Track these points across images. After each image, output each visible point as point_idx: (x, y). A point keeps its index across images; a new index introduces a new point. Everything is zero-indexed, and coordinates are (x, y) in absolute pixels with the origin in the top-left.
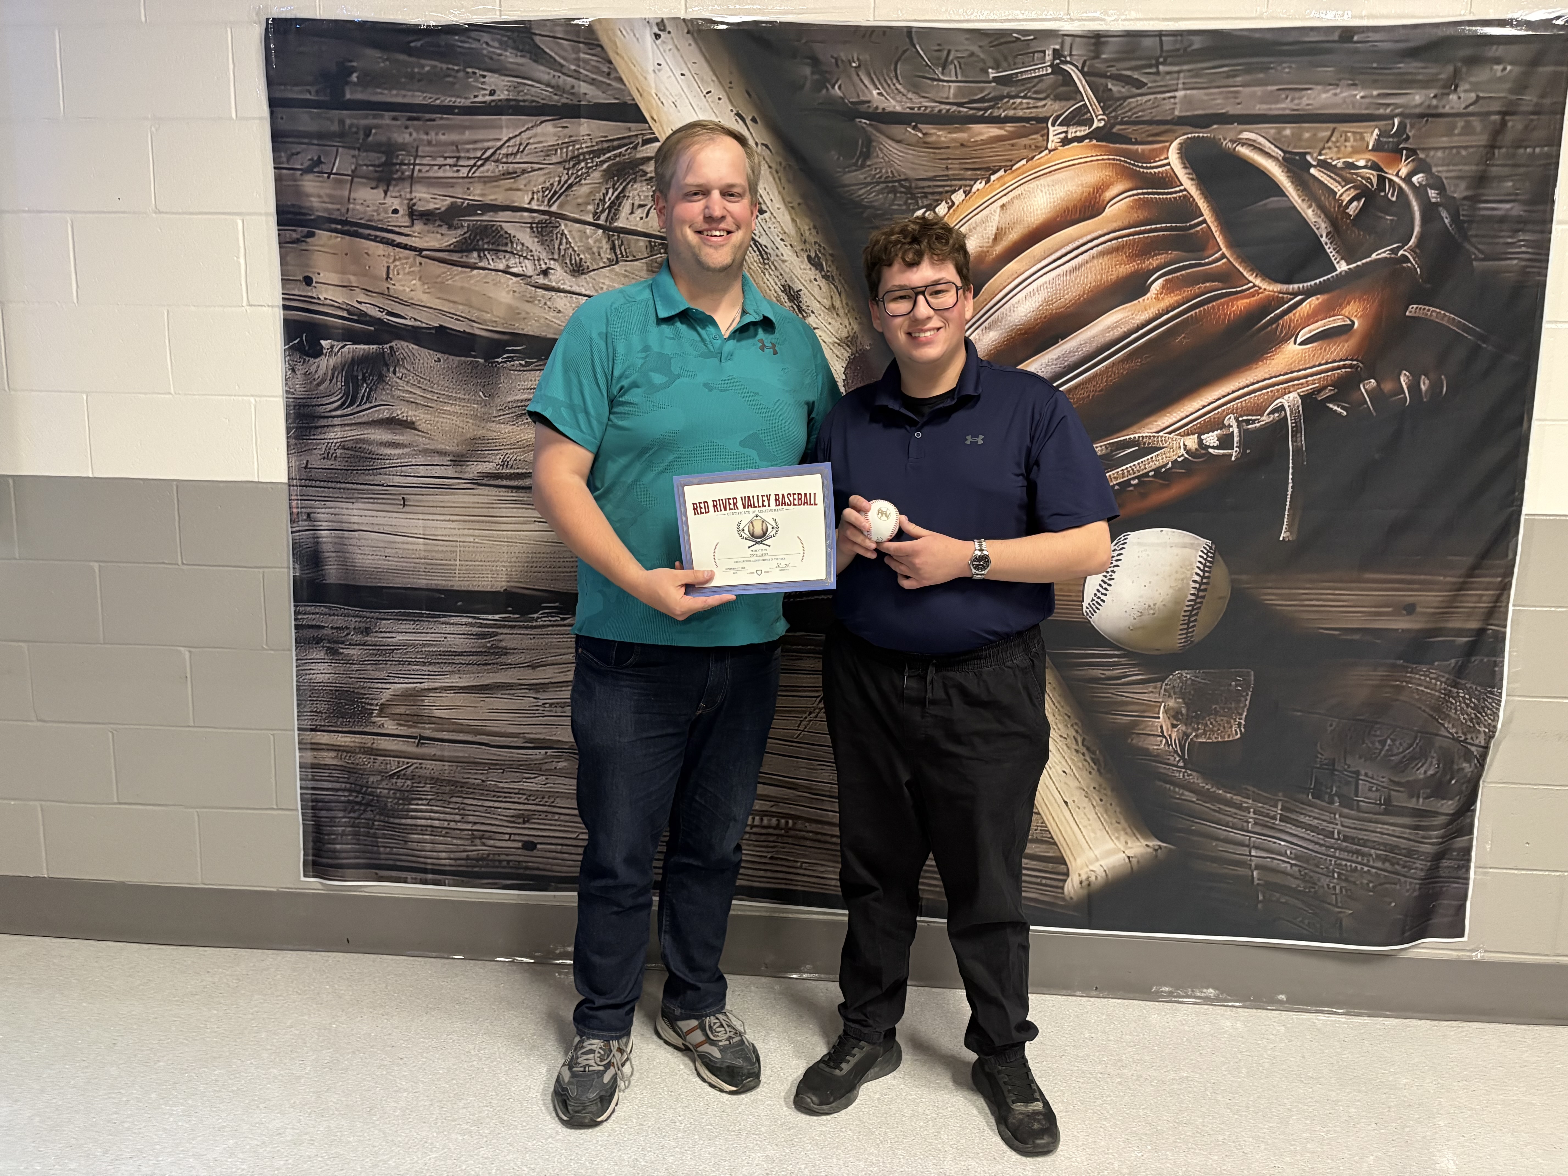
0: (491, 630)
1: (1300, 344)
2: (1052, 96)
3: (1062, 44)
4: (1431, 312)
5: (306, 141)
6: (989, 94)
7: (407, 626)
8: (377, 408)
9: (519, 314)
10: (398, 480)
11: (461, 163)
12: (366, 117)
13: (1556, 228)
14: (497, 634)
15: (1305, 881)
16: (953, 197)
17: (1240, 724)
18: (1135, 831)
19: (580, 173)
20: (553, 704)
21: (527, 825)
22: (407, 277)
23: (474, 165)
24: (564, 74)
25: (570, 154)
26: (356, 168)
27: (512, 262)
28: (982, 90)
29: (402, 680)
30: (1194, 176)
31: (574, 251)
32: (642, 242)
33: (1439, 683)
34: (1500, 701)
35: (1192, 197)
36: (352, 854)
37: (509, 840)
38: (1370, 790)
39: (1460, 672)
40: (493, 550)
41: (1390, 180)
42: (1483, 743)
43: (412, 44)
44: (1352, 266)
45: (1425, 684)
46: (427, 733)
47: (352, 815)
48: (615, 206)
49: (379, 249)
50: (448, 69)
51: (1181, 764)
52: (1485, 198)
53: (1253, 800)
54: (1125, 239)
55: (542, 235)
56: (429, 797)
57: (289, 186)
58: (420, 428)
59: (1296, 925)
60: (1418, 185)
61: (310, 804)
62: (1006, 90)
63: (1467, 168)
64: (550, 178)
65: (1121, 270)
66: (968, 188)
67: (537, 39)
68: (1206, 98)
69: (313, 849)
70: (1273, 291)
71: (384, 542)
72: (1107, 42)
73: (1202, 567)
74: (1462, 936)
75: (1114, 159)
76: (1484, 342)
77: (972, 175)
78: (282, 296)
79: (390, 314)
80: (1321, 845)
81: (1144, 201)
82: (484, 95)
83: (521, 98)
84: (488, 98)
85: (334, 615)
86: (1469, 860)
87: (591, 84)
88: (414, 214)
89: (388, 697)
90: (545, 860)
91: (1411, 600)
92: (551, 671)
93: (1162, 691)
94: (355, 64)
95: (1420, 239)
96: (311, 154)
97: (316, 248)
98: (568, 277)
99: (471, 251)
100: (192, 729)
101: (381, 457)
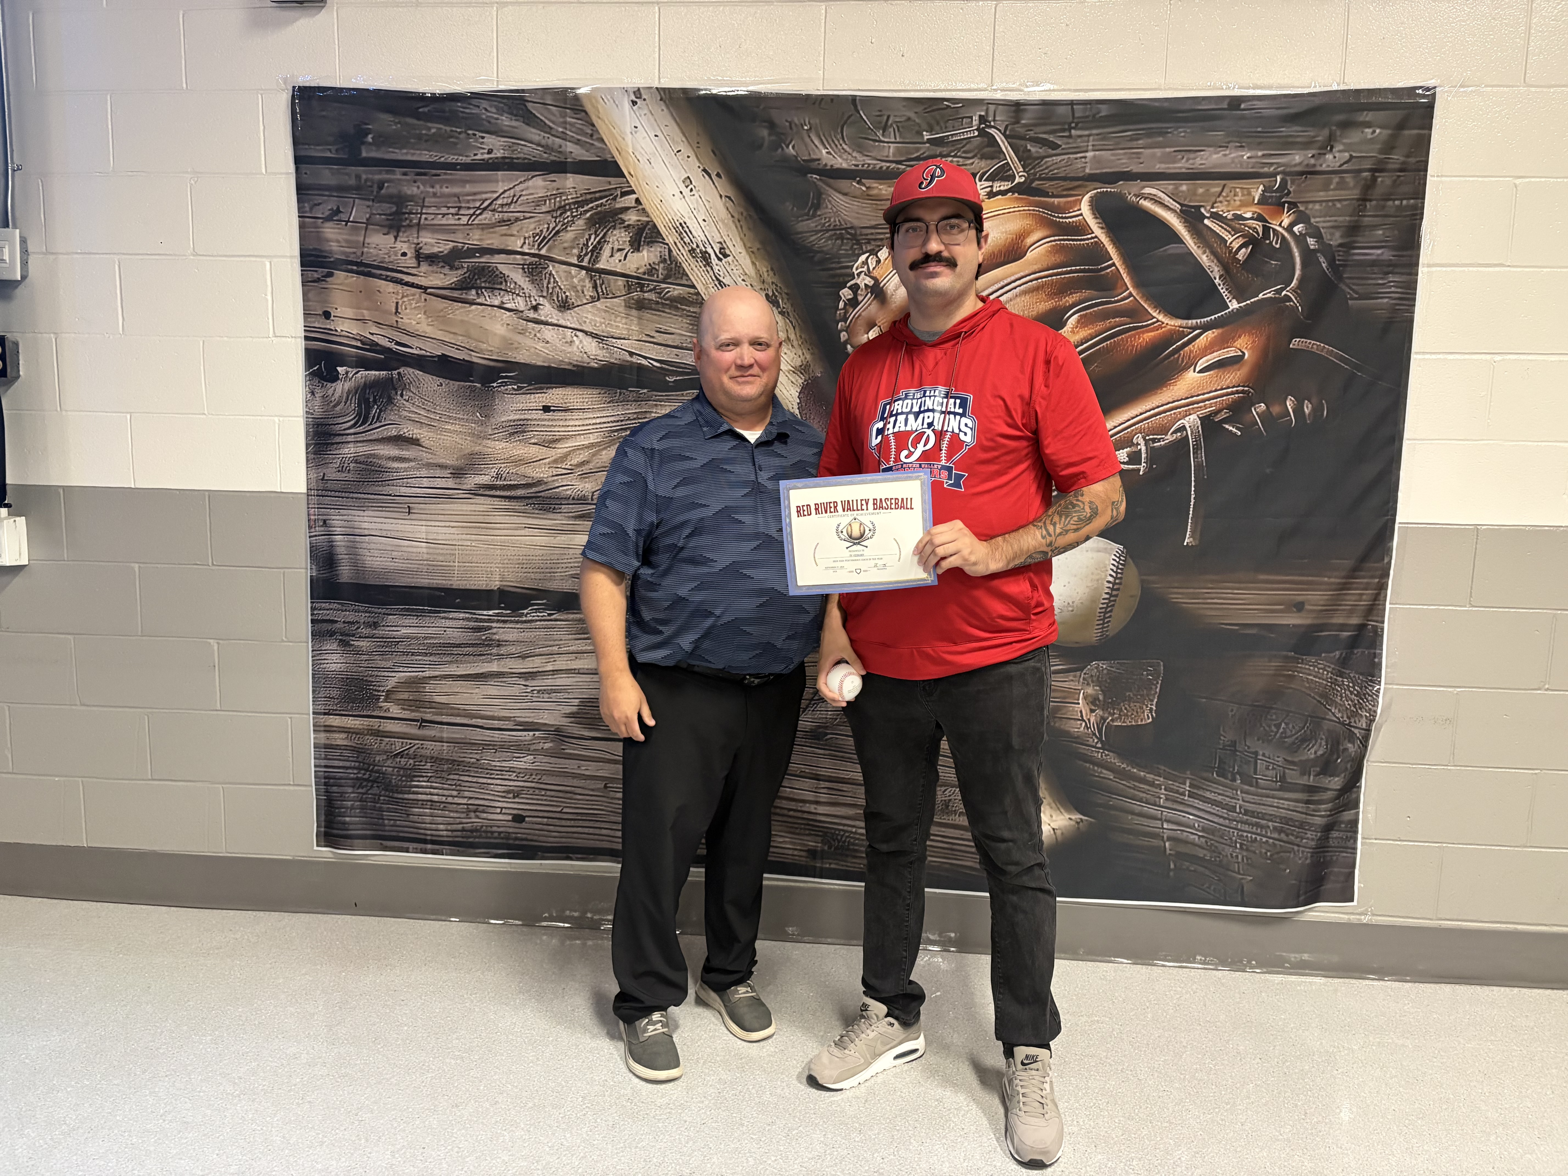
1: (1199, 372)
2: (979, 156)
3: (987, 111)
4: (1312, 345)
5: (327, 193)
6: (924, 153)
7: (411, 621)
8: (387, 427)
10: (404, 490)
11: (462, 212)
12: (380, 172)
13: (1422, 271)
14: (491, 628)
15: (1209, 850)
17: (1151, 710)
18: (1059, 806)
19: (566, 221)
20: (541, 690)
21: (517, 800)
22: (414, 311)
23: (474, 214)
24: (552, 135)
25: (557, 204)
26: (370, 217)
27: (506, 298)
28: (918, 150)
29: (405, 669)
30: (1104, 225)
31: (561, 289)
32: (621, 281)
33: (1325, 673)
34: (1379, 689)
35: (1102, 243)
36: (360, 826)
37: (500, 813)
38: (1267, 768)
39: (1344, 662)
40: (488, 552)
41: (1274, 230)
42: (1364, 726)
43: (421, 110)
44: (1242, 305)
45: (1314, 673)
46: (428, 717)
47: (360, 790)
48: (597, 251)
49: (391, 287)
50: (452, 131)
51: (1099, 745)
52: (1357, 245)
53: (1164, 778)
54: (1044, 280)
55: (533, 275)
56: (430, 775)
57: (311, 232)
58: (424, 444)
59: (1204, 890)
60: (1298, 234)
61: (323, 780)
62: (938, 150)
63: (1341, 219)
64: (540, 225)
65: (1041, 307)
67: (529, 105)
68: (1113, 158)
69: (325, 821)
70: (1174, 326)
71: (392, 545)
72: (1025, 110)
73: (1115, 569)
74: (1353, 901)
75: (1034, 210)
76: (1359, 372)
78: (303, 328)
79: (398, 343)
80: (1225, 818)
81: (1061, 247)
82: (482, 154)
83: (514, 156)
84: (486, 156)
85: (346, 610)
86: (1356, 832)
87: (576, 144)
88: (420, 257)
89: (394, 684)
90: (532, 831)
91: (1300, 598)
92: (539, 661)
93: (1081, 680)
94: (370, 127)
95: (1301, 281)
96: (331, 204)
97: (334, 286)
98: (555, 312)
99: (470, 289)
100: (219, 713)
101: (390, 470)
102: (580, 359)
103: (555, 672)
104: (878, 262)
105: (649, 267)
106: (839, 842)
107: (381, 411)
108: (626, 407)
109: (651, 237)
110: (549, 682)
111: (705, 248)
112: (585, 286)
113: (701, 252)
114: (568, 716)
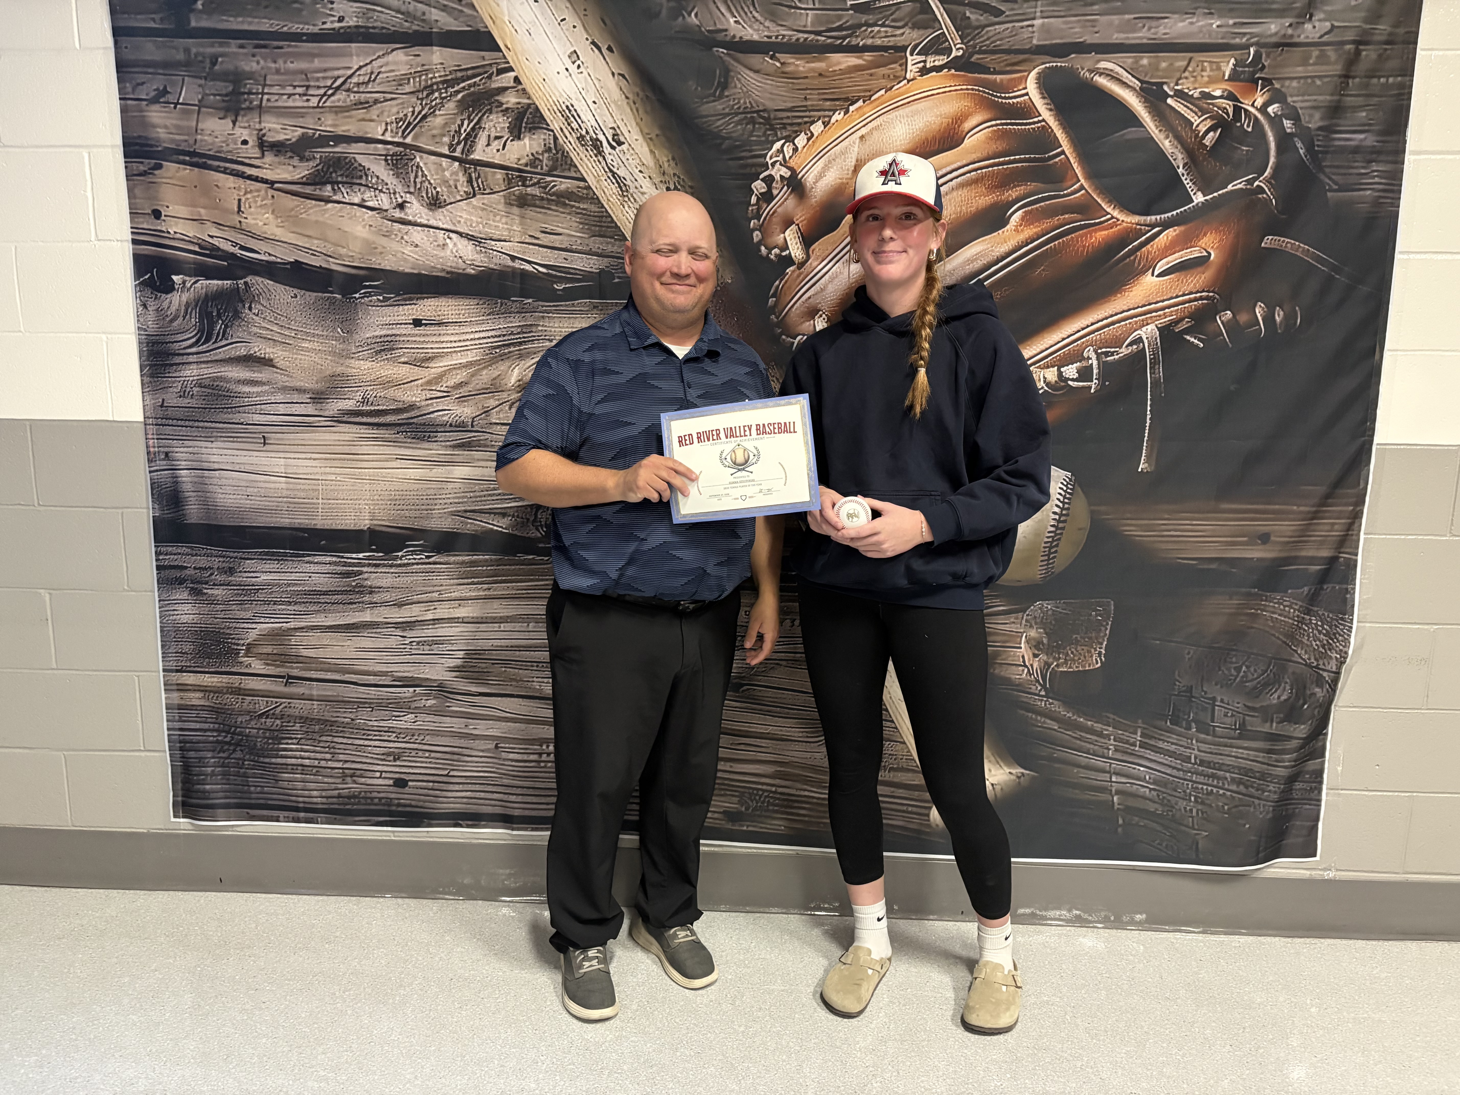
0: (355, 569)
1: (1157, 276)
2: (910, 25)
4: (1286, 243)
5: (150, 70)
6: (847, 22)
7: (272, 566)
8: (234, 345)
9: (376, 248)
10: (257, 418)
11: (311, 92)
12: (212, 45)
13: (1408, 159)
14: (361, 573)
15: (1162, 804)
16: (811, 128)
17: (1100, 653)
18: (998, 760)
19: (434, 103)
20: (421, 642)
21: (398, 763)
22: (259, 210)
23: (325, 94)
25: (423, 83)
26: (203, 98)
27: (367, 195)
28: (840, 18)
29: (267, 620)
30: (1052, 107)
31: (430, 183)
32: (500, 174)
33: (1292, 611)
34: (1351, 628)
35: (1050, 127)
36: (222, 794)
37: (380, 777)
38: (1226, 715)
39: (1313, 599)
40: (355, 488)
41: (1246, 110)
42: (1334, 669)
44: (1207, 198)
45: (1279, 612)
46: (295, 672)
47: (222, 755)
48: (471, 138)
49: (230, 181)
51: (1043, 693)
52: (1339, 128)
53: (1113, 728)
54: (984, 171)
55: (397, 168)
56: (299, 736)
57: (135, 116)
58: (278, 365)
59: (1154, 847)
60: (1273, 115)
62: (864, 18)
63: (1321, 98)
64: (404, 108)
65: (980, 202)
66: (827, 119)
68: (1064, 26)
69: (182, 789)
70: (1131, 223)
71: (246, 481)
73: (1062, 499)
74: (1315, 856)
75: (972, 90)
76: (1337, 274)
77: (830, 105)
78: (130, 230)
79: (242, 248)
80: (1179, 770)
81: (1003, 132)
82: (332, 22)
83: (371, 25)
84: (337, 25)
85: (196, 555)
86: (1321, 783)
87: (443, 10)
88: (264, 145)
89: (255, 637)
90: (417, 797)
91: (1266, 529)
92: (418, 609)
93: (1024, 622)
95: (1276, 169)
96: (157, 83)
97: (164, 180)
98: (424, 211)
99: (324, 184)
100: (55, 672)
101: (239, 395)
102: (454, 265)
103: (435, 621)
104: (796, 150)
105: (531, 157)
106: (757, 803)
107: (226, 326)
108: (508, 320)
109: (533, 123)
110: (430, 632)
111: (596, 134)
112: (458, 181)
113: (591, 140)
114: (452, 670)
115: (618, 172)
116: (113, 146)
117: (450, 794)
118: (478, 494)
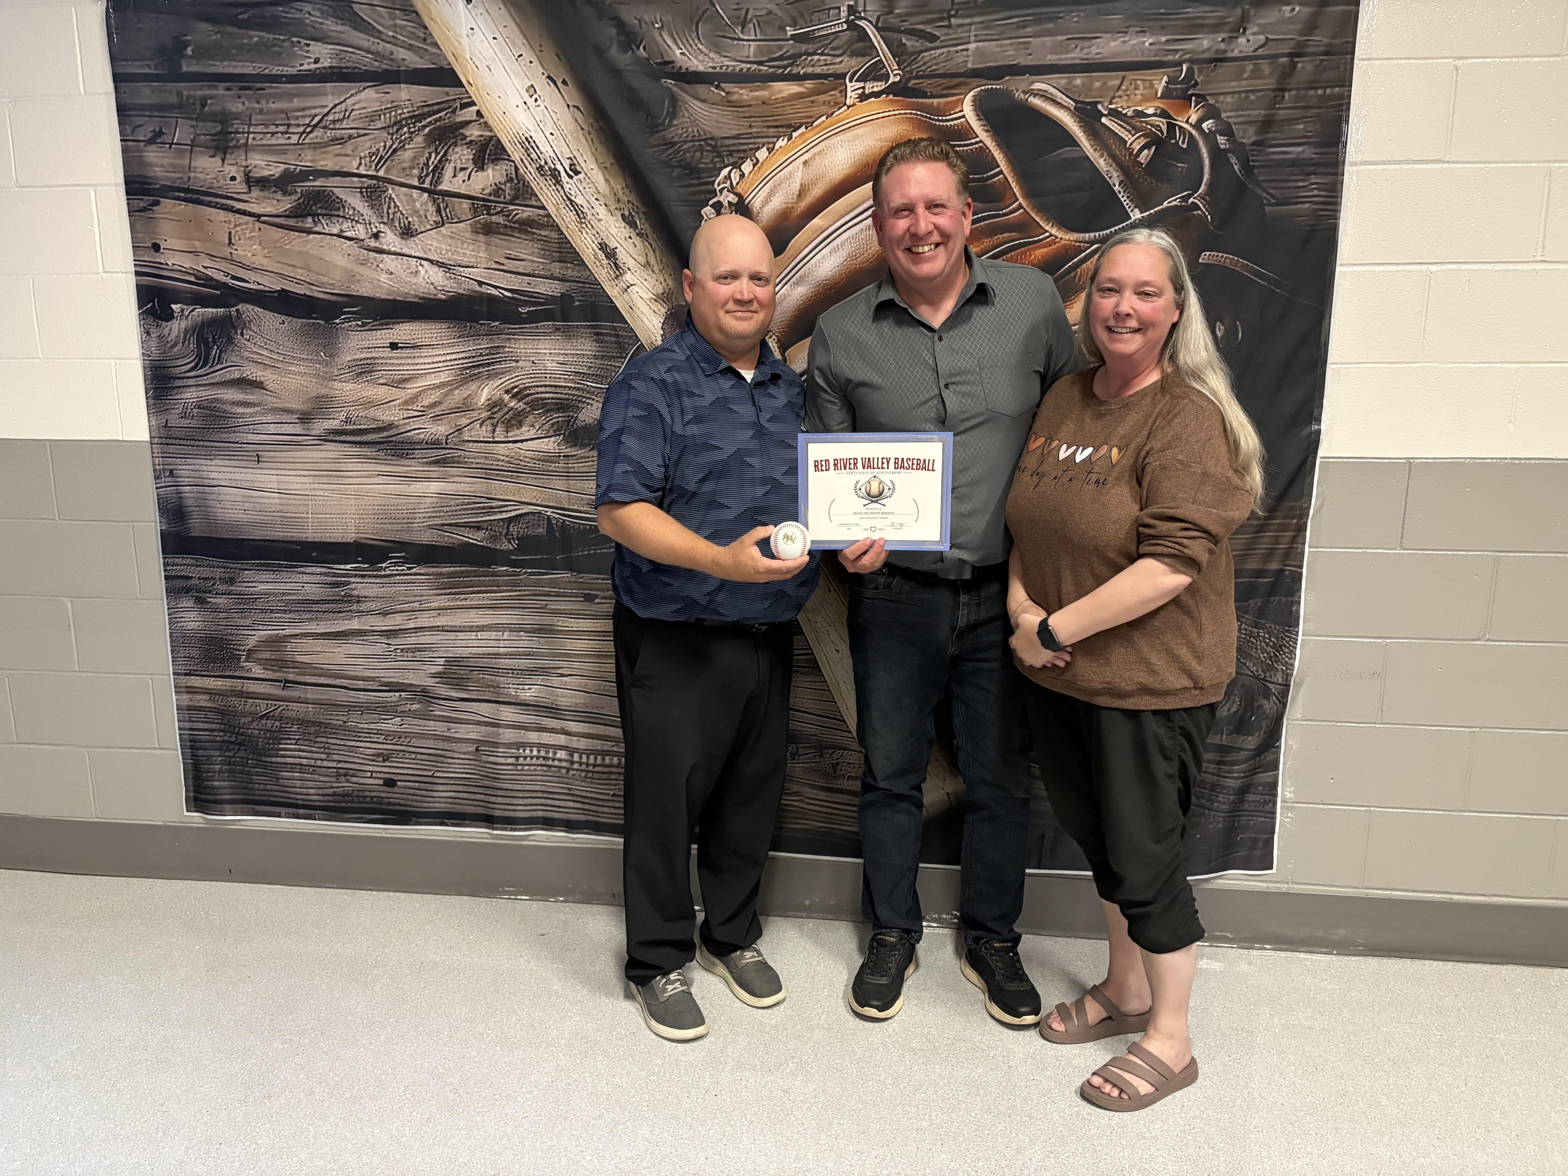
0: (343, 579)
2: (848, 53)
3: (856, 0)
4: (1220, 257)
5: (148, 113)
6: (787, 52)
7: (268, 576)
8: (229, 369)
10: (251, 437)
11: (292, 130)
12: (202, 88)
14: (349, 583)
16: (757, 154)
19: (403, 138)
20: (405, 649)
21: (387, 764)
22: (248, 241)
23: (304, 132)
24: (382, 40)
25: (393, 119)
26: (195, 138)
27: (345, 226)
28: (780, 48)
29: (265, 627)
30: (989, 128)
31: (402, 214)
32: (466, 204)
34: (1297, 640)
35: (988, 148)
36: (229, 791)
37: (371, 777)
39: (1261, 613)
40: (341, 503)
41: (1180, 127)
42: (1281, 681)
43: (240, 17)
46: (291, 677)
47: (227, 754)
48: (438, 170)
49: (222, 215)
50: (275, 39)
52: (1274, 142)
55: (372, 200)
56: (297, 737)
57: (134, 156)
58: (268, 387)
60: (1207, 131)
61: (189, 744)
62: (804, 47)
63: (1256, 112)
64: (376, 143)
66: (771, 146)
67: (355, 8)
68: (998, 49)
69: (194, 785)
70: (1069, 240)
71: (243, 496)
74: (1272, 869)
76: (1277, 288)
77: (774, 132)
78: (133, 263)
79: (234, 278)
82: (309, 64)
83: (343, 65)
84: (313, 66)
85: (200, 566)
86: (1275, 795)
87: (409, 49)
88: (250, 181)
89: (255, 643)
90: (405, 796)
92: (400, 618)
94: (189, 38)
95: (1210, 185)
96: (153, 126)
97: (161, 216)
98: (397, 240)
99: (306, 216)
100: (78, 674)
101: (235, 416)
102: (426, 291)
103: (417, 629)
104: (742, 176)
105: (495, 187)
108: (477, 342)
109: (496, 154)
110: (412, 640)
111: (554, 164)
112: (428, 211)
113: (550, 170)
114: (434, 676)
115: (576, 200)
116: (116, 185)
117: (435, 794)
118: (454, 508)
